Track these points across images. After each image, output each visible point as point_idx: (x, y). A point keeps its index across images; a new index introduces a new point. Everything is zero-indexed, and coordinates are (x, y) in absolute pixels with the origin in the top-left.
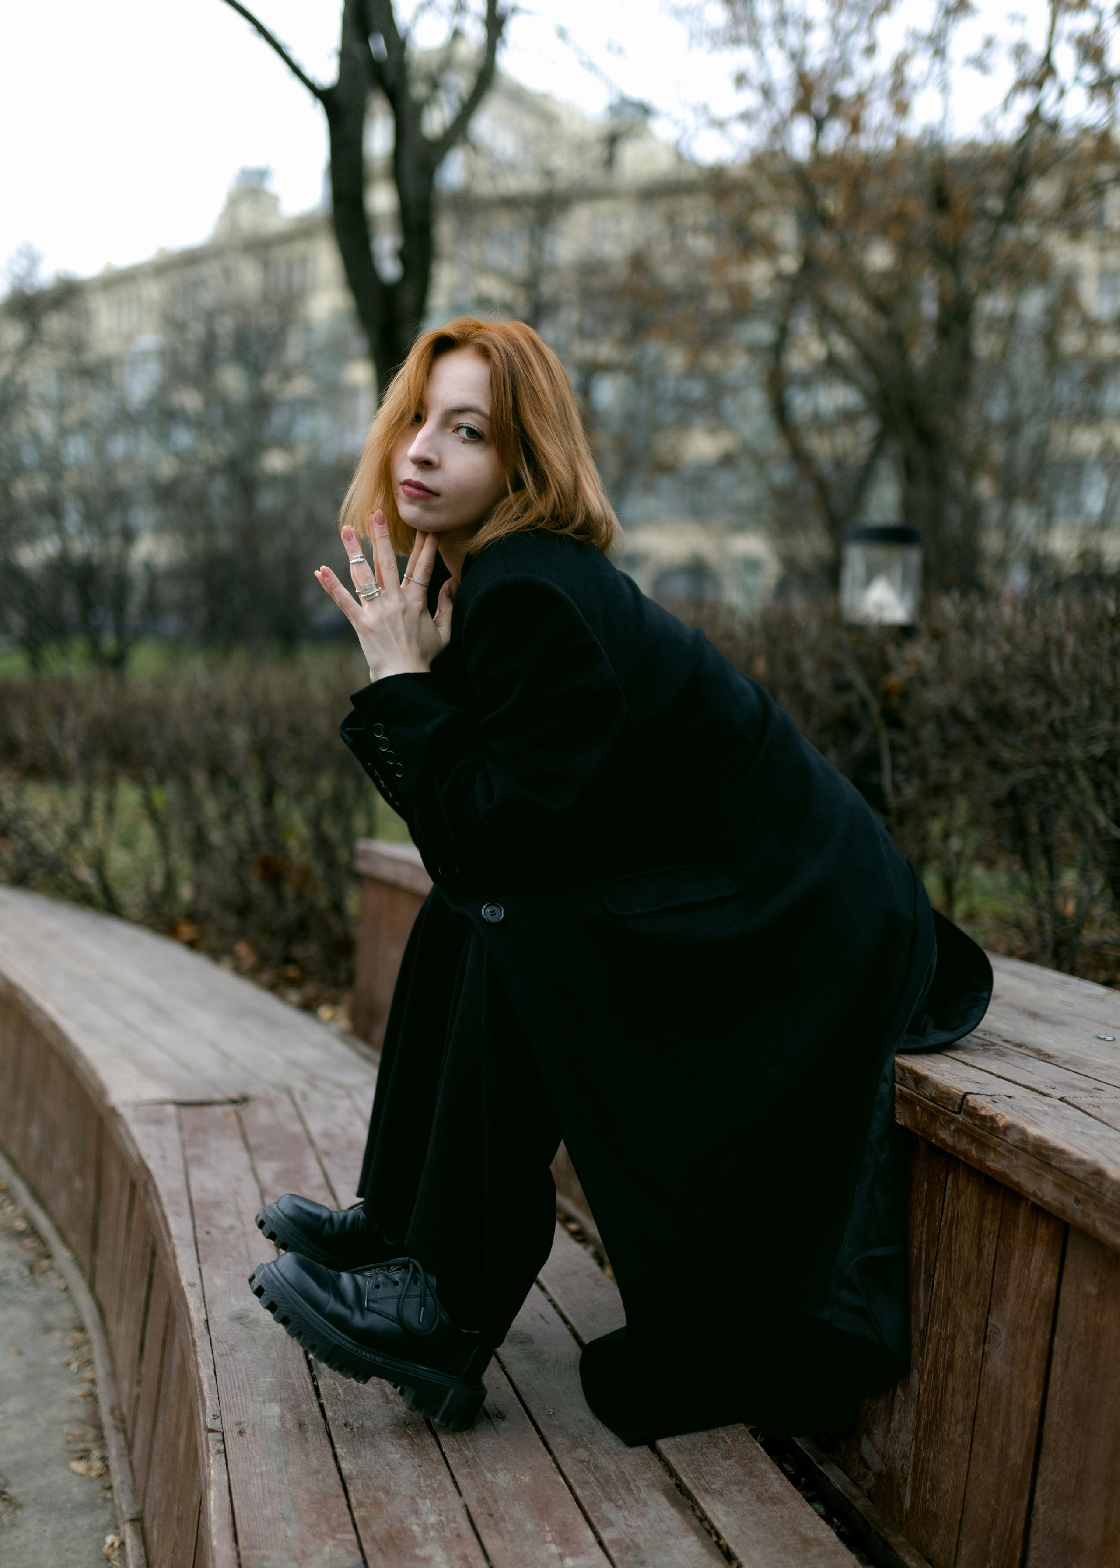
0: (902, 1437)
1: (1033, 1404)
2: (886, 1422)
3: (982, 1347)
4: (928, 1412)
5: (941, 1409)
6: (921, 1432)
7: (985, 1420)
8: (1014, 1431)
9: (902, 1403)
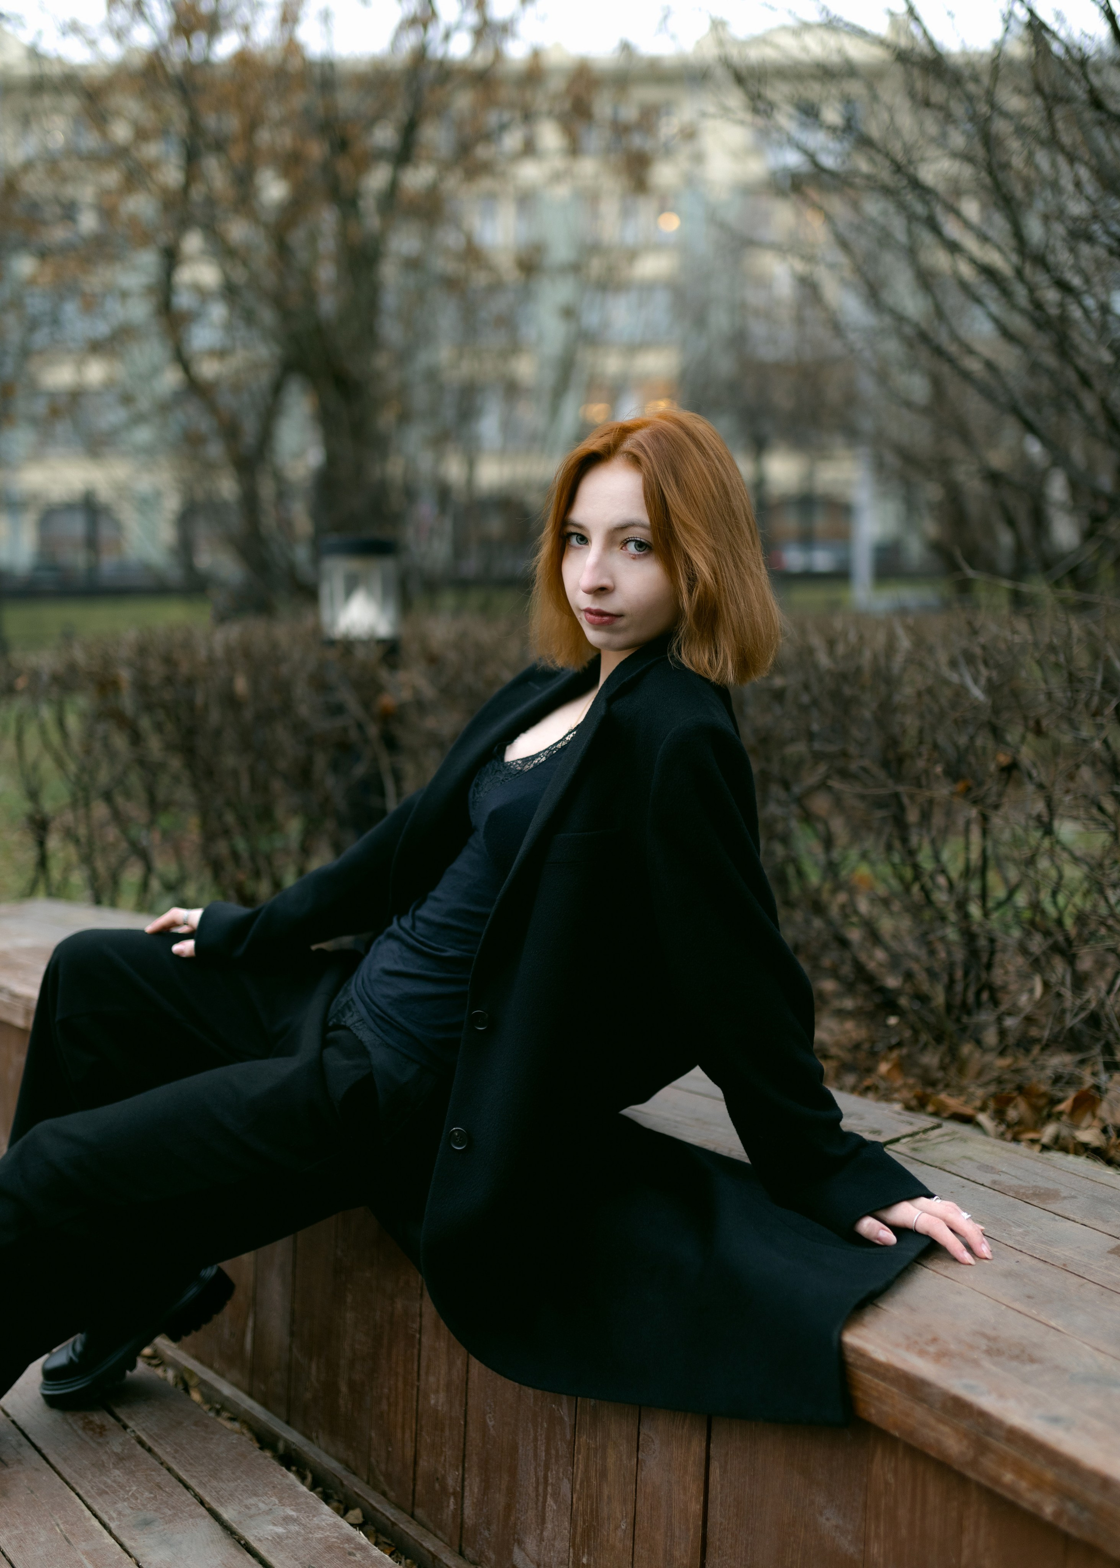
0: (557, 1544)
1: (696, 1507)
2: (538, 1532)
3: (635, 1456)
4: (584, 1519)
5: (597, 1516)
6: (578, 1540)
7: (646, 1524)
8: (677, 1533)
9: (554, 1512)
